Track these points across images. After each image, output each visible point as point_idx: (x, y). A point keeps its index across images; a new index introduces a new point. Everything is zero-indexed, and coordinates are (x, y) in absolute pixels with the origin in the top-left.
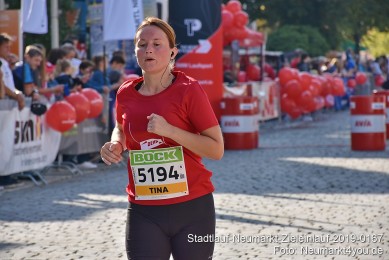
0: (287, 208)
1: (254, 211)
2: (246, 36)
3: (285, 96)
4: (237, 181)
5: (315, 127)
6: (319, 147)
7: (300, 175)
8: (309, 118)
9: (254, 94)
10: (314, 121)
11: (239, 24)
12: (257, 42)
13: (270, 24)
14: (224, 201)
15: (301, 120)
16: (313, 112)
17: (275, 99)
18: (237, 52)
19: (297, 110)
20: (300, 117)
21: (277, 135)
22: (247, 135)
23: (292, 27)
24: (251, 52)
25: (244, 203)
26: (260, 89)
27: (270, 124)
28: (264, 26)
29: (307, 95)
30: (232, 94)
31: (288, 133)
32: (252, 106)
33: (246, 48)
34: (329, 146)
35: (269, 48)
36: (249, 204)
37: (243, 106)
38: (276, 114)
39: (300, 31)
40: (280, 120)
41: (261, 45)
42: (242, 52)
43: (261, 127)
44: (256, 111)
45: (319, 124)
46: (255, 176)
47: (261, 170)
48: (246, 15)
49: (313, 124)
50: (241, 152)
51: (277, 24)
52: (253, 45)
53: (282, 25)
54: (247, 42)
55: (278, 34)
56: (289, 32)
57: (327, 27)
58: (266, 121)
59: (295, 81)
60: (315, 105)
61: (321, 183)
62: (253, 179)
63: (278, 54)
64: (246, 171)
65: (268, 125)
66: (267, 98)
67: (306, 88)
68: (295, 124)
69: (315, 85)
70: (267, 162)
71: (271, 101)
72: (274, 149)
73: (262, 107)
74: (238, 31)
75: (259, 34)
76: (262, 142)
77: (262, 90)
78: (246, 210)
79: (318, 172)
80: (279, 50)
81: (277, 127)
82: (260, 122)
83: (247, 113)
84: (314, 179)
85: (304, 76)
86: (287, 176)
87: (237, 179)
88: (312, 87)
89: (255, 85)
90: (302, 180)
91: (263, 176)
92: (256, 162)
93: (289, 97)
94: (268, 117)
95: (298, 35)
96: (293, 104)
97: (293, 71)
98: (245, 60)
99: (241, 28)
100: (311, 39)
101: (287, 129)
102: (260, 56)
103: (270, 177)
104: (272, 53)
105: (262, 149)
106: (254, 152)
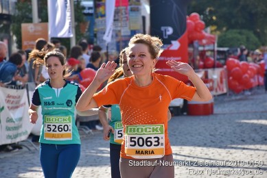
0: (235, 155)
1: (212, 158)
2: (203, 37)
3: (231, 78)
4: (200, 137)
5: (252, 99)
6: (256, 112)
7: (243, 132)
8: (248, 93)
9: (210, 77)
10: (252, 95)
11: (199, 29)
12: (211, 41)
13: (219, 28)
14: (191, 151)
15: (243, 94)
16: (251, 89)
17: (224, 80)
18: (197, 49)
19: (240, 88)
20: (242, 92)
21: (226, 105)
22: (206, 106)
23: (235, 31)
24: (207, 48)
25: (205, 153)
26: (214, 74)
27: (221, 97)
28: (215, 30)
29: (246, 77)
31: (234, 104)
32: (209, 85)
33: (204, 46)
34: (262, 112)
35: (219, 46)
36: (208, 153)
38: (225, 91)
39: (240, 33)
40: (228, 94)
41: (214, 43)
42: (201, 48)
43: (215, 100)
44: (211, 89)
45: (255, 97)
46: (212, 133)
47: (216, 130)
48: (203, 23)
49: (251, 97)
50: (201, 117)
51: (224, 29)
52: (208, 44)
53: (228, 29)
54: (204, 41)
55: (225, 36)
56: (233, 34)
57: (258, 30)
58: (219, 96)
59: (238, 68)
60: (252, 84)
61: (258, 138)
63: (226, 49)
64: (206, 129)
65: (220, 98)
66: (219, 80)
67: (245, 72)
68: (238, 97)
69: (252, 69)
70: (219, 123)
71: (221, 82)
72: (224, 114)
73: (215, 86)
74: (198, 34)
75: (212, 36)
76: (216, 110)
77: (215, 74)
78: (207, 157)
79: (256, 130)
80: (226, 47)
81: (226, 99)
82: (214, 96)
84: (253, 135)
85: (243, 64)
86: (234, 133)
87: (200, 135)
88: (249, 72)
89: (210, 71)
90: (245, 135)
91: (218, 133)
92: (212, 124)
93: (234, 79)
94: (220, 92)
95: (239, 36)
96: (237, 84)
97: (236, 61)
98: (202, 54)
99: (200, 32)
100: (248, 39)
101: (233, 101)
102: (213, 51)
103: (223, 134)
104: (221, 49)
105: (216, 114)
106: (211, 117)
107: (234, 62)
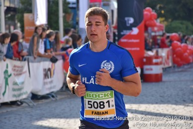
0: (178, 111)
2: (155, 25)
3: (175, 56)
7: (184, 94)
8: (186, 67)
9: (160, 54)
10: (189, 68)
13: (166, 20)
14: (147, 107)
15: (183, 67)
16: (188, 63)
17: (170, 57)
18: (151, 34)
19: (181, 63)
21: (171, 75)
22: (157, 75)
23: (178, 21)
24: (157, 34)
25: (157, 109)
26: (162, 52)
28: (163, 21)
29: (186, 55)
30: (148, 54)
31: (177, 74)
32: (159, 60)
33: (155, 32)
36: (159, 109)
37: (154, 61)
39: (182, 23)
40: (172, 68)
41: (163, 30)
42: (153, 34)
43: (163, 71)
44: (161, 63)
46: (161, 95)
47: (164, 92)
48: (156, 14)
49: (189, 70)
50: (154, 83)
51: (170, 20)
52: (158, 31)
53: (172, 21)
54: (156, 29)
55: (171, 25)
56: (176, 24)
58: (166, 68)
59: (180, 49)
60: (190, 60)
62: (161, 96)
64: (157, 93)
66: (166, 57)
67: (185, 51)
68: (180, 70)
69: (190, 50)
70: (167, 88)
71: (168, 58)
72: (170, 82)
73: (164, 61)
75: (161, 25)
76: (164, 78)
77: (163, 53)
81: (171, 71)
82: (163, 69)
83: (157, 64)
85: (184, 46)
86: (178, 95)
87: (153, 97)
88: (188, 51)
89: (160, 50)
90: (185, 97)
91: (165, 95)
92: (161, 88)
93: (177, 56)
94: (166, 66)
95: (181, 26)
96: (179, 60)
100: (187, 28)
101: (176, 72)
103: (169, 95)
105: (164, 82)
106: (160, 83)
107: (177, 44)
